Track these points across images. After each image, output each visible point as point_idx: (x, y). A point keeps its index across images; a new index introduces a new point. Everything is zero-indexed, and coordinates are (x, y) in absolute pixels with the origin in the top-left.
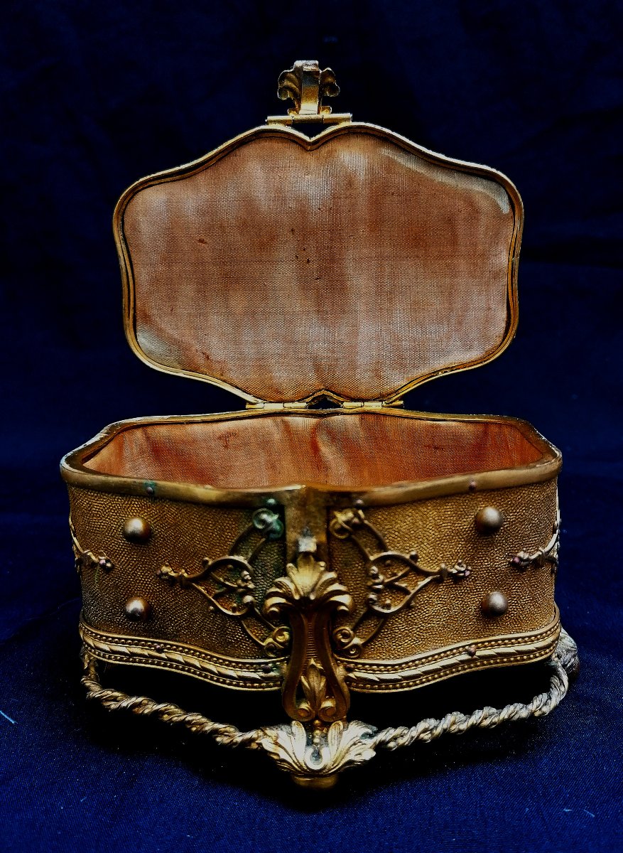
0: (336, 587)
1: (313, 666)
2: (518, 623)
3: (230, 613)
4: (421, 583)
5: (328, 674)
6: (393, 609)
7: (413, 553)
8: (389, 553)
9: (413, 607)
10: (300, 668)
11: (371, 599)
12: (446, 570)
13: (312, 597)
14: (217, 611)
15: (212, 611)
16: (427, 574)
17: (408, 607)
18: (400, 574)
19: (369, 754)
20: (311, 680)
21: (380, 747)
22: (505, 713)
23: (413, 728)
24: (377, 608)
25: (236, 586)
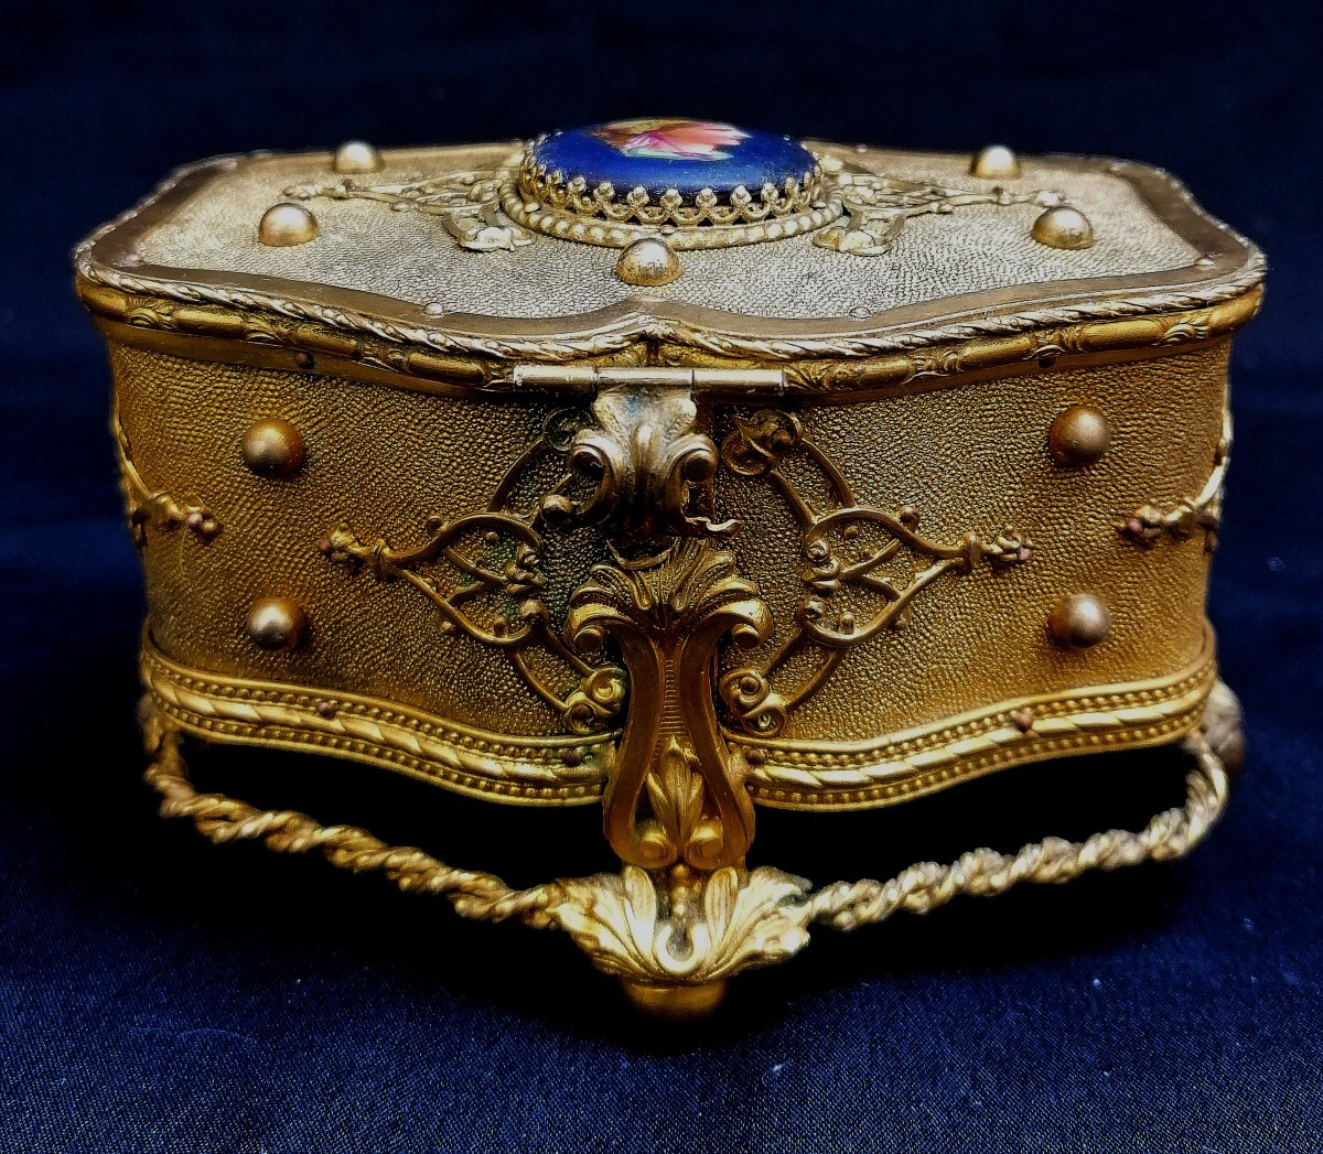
0: (733, 582)
1: (674, 754)
2: (1128, 661)
3: (491, 637)
4: (924, 576)
5: (709, 769)
6: (858, 633)
7: (908, 510)
8: (856, 509)
9: (902, 628)
10: (644, 757)
11: (812, 611)
12: (978, 546)
13: (679, 606)
14: (459, 631)
15: (448, 633)
16: (936, 556)
17: (891, 625)
18: (876, 556)
19: (794, 939)
20: (670, 782)
21: (820, 927)
22: (1090, 853)
23: (890, 883)
24: (822, 629)
25: (504, 578)
